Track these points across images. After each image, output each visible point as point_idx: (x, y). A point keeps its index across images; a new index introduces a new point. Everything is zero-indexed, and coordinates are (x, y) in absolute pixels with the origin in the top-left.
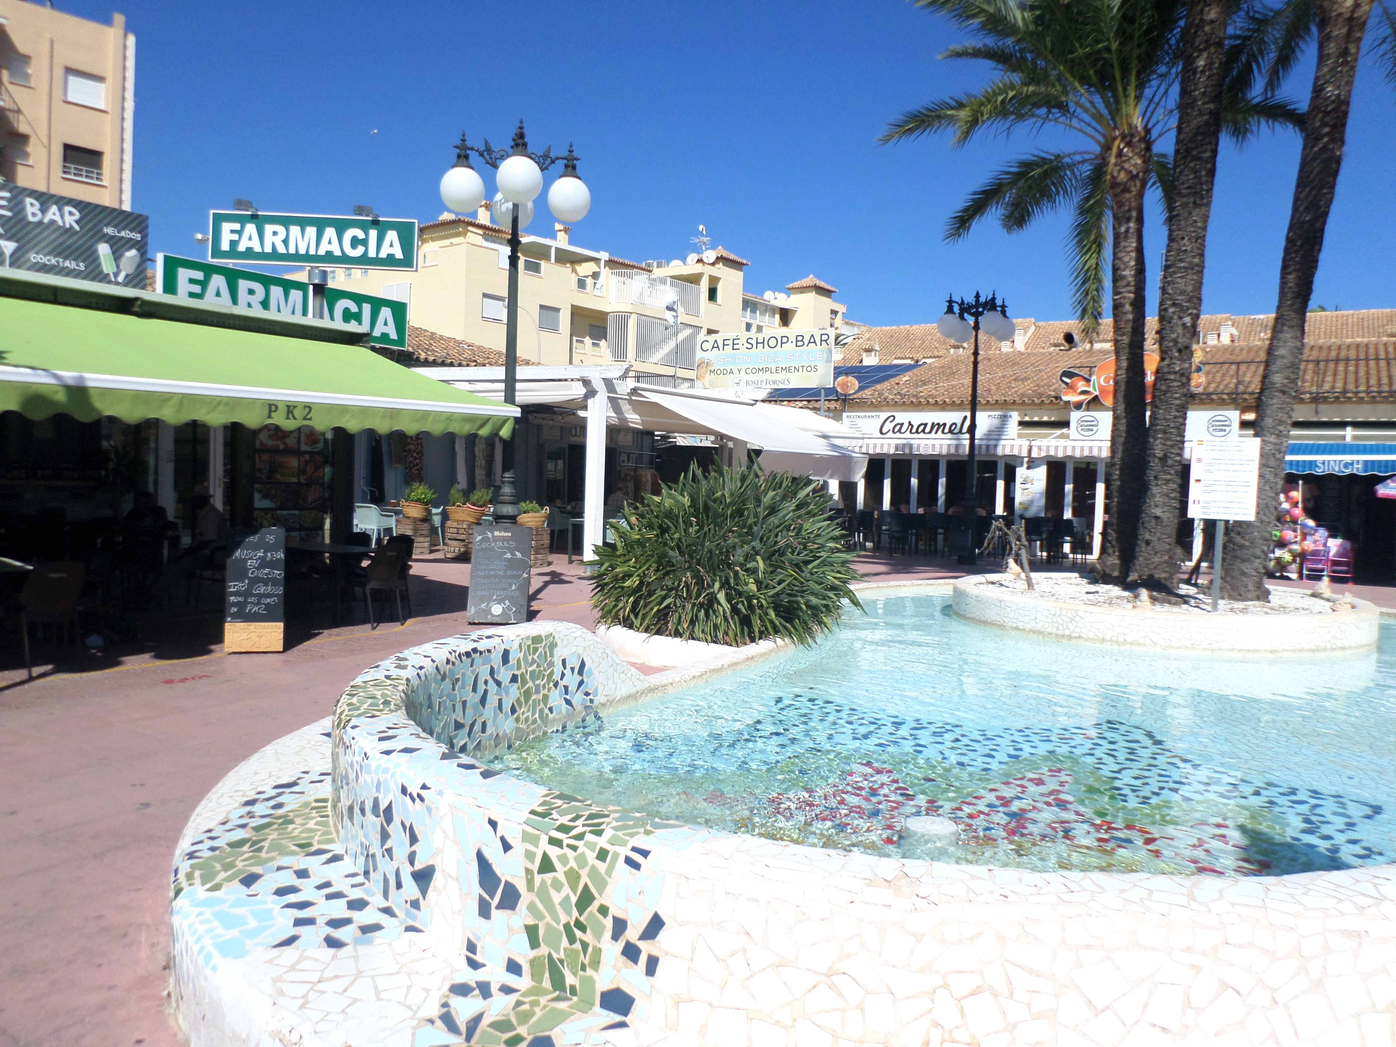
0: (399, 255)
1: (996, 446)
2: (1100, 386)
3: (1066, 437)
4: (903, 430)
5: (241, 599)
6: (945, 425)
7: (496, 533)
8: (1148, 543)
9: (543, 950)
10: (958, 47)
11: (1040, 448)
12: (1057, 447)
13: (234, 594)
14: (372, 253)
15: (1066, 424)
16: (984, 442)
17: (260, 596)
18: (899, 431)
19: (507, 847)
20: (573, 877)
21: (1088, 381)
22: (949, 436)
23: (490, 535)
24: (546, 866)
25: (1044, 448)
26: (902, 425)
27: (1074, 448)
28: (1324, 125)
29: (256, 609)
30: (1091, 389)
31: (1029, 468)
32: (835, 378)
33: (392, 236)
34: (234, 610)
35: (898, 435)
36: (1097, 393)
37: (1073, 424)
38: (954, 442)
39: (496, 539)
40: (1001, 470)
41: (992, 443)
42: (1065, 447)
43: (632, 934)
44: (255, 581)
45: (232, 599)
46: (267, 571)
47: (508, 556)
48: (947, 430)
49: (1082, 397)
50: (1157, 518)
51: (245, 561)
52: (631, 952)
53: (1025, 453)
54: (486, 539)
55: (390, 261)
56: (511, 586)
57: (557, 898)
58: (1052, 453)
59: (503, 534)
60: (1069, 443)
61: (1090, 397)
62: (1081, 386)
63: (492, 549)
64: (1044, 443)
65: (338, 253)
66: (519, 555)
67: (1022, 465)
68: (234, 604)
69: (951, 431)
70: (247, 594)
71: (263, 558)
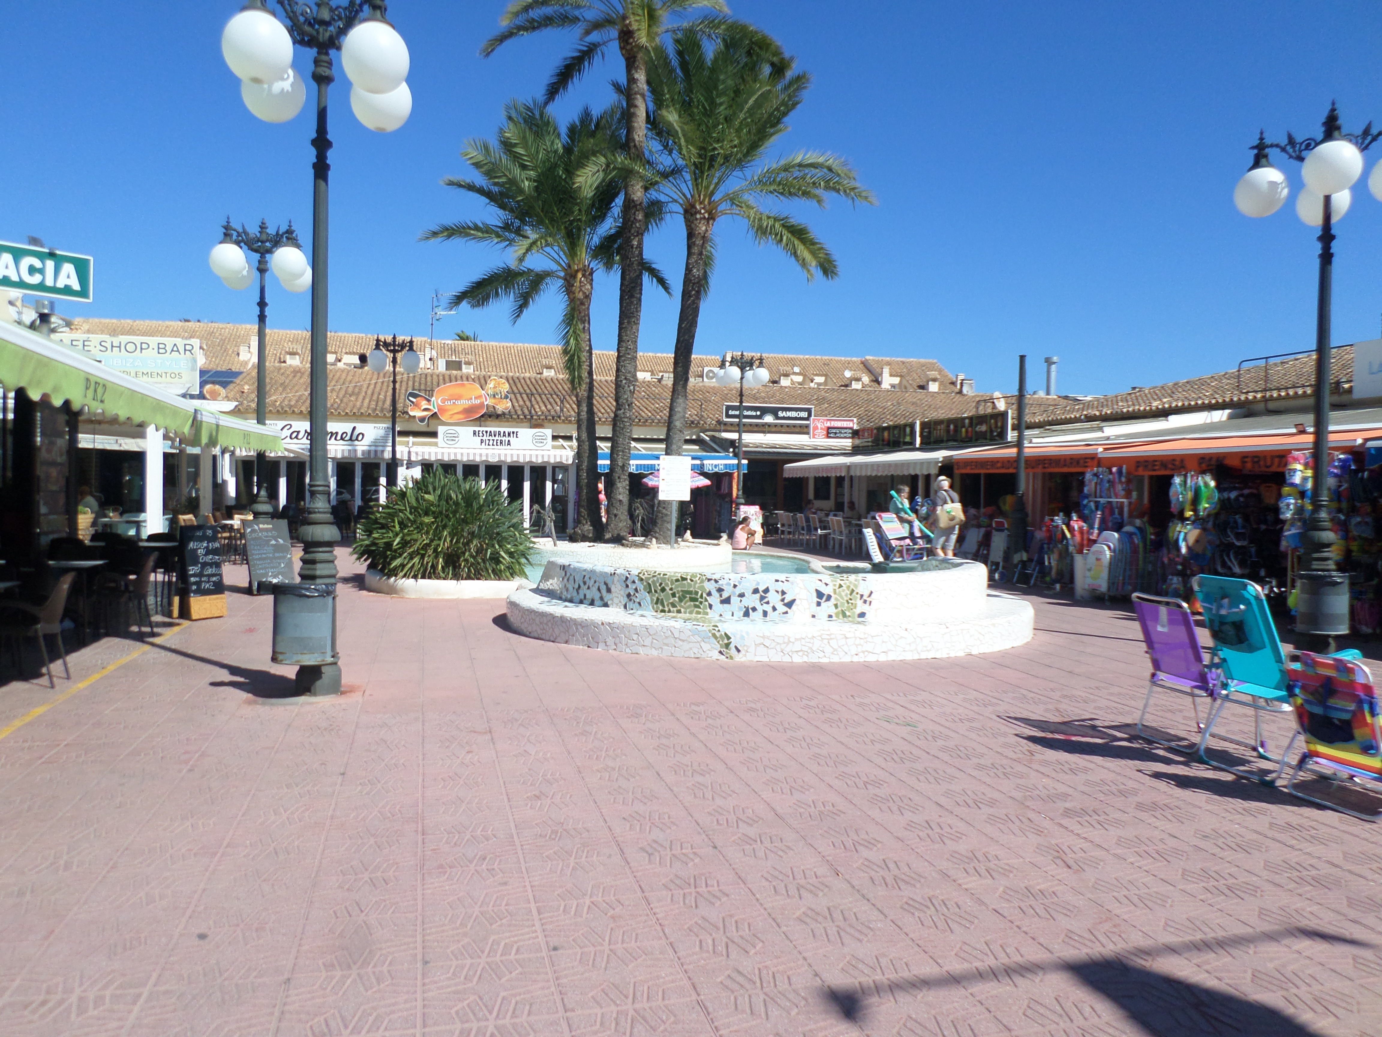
0: (76, 286)
1: (383, 451)
2: (438, 406)
3: (436, 444)
4: (300, 437)
5: (197, 579)
6: (337, 433)
7: (261, 526)
8: (616, 516)
9: (840, 609)
10: (455, 178)
11: (417, 454)
12: (430, 453)
13: (194, 575)
14: (49, 282)
15: (434, 434)
16: (373, 448)
17: (209, 576)
18: (296, 437)
19: (827, 584)
20: (848, 587)
21: (429, 401)
22: (342, 442)
23: (256, 527)
24: (841, 586)
25: (420, 454)
26: (298, 432)
27: (443, 453)
28: (693, 289)
29: (207, 586)
30: (431, 407)
31: (407, 468)
32: (202, 386)
33: (68, 268)
34: (194, 587)
35: (295, 441)
36: (436, 410)
37: (440, 435)
38: (350, 448)
39: (260, 529)
40: (383, 468)
41: (380, 448)
42: (436, 453)
43: (865, 598)
44: (204, 565)
45: (193, 579)
46: (211, 557)
47: (273, 542)
48: (339, 437)
49: (425, 413)
50: (620, 501)
51: (197, 549)
52: (865, 602)
53: (406, 457)
54: (253, 531)
55: (67, 290)
56: (280, 564)
57: (843, 594)
58: (427, 457)
59: (266, 526)
60: (439, 450)
61: (431, 413)
62: (424, 404)
63: (260, 538)
64: (420, 449)
65: (15, 278)
66: (281, 541)
67: (402, 465)
68: (195, 583)
69: (342, 439)
70: (200, 575)
71: (207, 547)
